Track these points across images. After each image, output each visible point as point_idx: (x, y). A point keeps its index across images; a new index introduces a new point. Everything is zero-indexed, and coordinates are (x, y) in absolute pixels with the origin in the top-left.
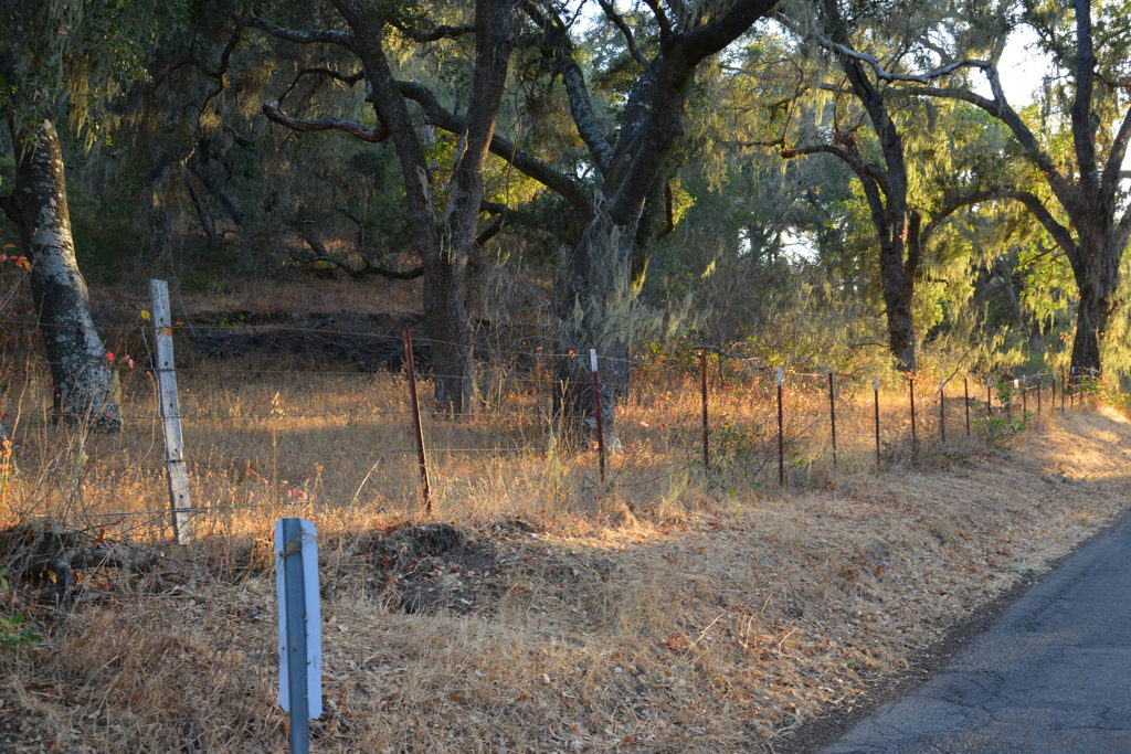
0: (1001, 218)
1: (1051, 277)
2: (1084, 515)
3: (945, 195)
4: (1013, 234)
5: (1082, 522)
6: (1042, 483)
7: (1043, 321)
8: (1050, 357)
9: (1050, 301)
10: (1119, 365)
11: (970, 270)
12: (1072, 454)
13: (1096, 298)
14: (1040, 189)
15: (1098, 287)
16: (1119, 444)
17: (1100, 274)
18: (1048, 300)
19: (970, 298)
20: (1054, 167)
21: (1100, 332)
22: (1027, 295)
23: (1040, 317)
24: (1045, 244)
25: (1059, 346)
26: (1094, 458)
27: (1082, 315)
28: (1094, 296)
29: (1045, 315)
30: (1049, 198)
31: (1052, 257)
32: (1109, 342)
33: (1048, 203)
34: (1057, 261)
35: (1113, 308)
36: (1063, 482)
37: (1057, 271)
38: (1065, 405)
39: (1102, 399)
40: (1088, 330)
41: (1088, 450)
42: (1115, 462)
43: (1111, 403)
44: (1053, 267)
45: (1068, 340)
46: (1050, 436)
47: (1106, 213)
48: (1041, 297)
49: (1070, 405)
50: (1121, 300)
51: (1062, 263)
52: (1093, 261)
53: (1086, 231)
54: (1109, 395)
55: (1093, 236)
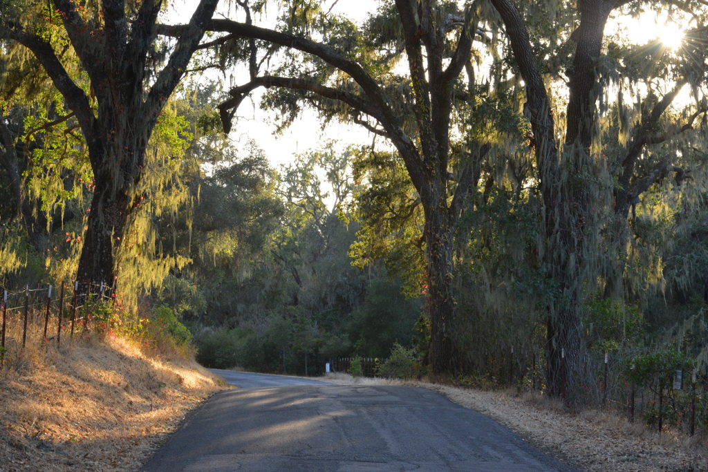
1: (64, 155)
4: (18, 90)
6: (9, 449)
7: (51, 213)
8: (53, 264)
9: (61, 187)
10: (138, 280)
12: (59, 404)
13: (115, 189)
14: (54, 34)
15: (117, 175)
16: (126, 389)
17: (121, 156)
18: (58, 185)
20: (73, 6)
21: (115, 236)
22: (31, 176)
23: (47, 208)
24: (60, 107)
25: (65, 252)
26: (89, 408)
27: (96, 210)
28: (112, 187)
29: (53, 206)
30: (67, 47)
31: (67, 128)
32: (126, 250)
33: (65, 55)
34: (72, 134)
35: (135, 205)
36: (38, 447)
37: (72, 147)
38: (63, 333)
39: (113, 326)
40: (101, 232)
41: (84, 398)
42: (115, 415)
43: (125, 332)
44: (66, 141)
45: (75, 243)
46: (35, 377)
47: (134, 78)
48: (50, 181)
49: (69, 333)
50: (145, 196)
51: (77, 138)
52: (113, 140)
53: (107, 99)
54: (123, 320)
55: (116, 106)
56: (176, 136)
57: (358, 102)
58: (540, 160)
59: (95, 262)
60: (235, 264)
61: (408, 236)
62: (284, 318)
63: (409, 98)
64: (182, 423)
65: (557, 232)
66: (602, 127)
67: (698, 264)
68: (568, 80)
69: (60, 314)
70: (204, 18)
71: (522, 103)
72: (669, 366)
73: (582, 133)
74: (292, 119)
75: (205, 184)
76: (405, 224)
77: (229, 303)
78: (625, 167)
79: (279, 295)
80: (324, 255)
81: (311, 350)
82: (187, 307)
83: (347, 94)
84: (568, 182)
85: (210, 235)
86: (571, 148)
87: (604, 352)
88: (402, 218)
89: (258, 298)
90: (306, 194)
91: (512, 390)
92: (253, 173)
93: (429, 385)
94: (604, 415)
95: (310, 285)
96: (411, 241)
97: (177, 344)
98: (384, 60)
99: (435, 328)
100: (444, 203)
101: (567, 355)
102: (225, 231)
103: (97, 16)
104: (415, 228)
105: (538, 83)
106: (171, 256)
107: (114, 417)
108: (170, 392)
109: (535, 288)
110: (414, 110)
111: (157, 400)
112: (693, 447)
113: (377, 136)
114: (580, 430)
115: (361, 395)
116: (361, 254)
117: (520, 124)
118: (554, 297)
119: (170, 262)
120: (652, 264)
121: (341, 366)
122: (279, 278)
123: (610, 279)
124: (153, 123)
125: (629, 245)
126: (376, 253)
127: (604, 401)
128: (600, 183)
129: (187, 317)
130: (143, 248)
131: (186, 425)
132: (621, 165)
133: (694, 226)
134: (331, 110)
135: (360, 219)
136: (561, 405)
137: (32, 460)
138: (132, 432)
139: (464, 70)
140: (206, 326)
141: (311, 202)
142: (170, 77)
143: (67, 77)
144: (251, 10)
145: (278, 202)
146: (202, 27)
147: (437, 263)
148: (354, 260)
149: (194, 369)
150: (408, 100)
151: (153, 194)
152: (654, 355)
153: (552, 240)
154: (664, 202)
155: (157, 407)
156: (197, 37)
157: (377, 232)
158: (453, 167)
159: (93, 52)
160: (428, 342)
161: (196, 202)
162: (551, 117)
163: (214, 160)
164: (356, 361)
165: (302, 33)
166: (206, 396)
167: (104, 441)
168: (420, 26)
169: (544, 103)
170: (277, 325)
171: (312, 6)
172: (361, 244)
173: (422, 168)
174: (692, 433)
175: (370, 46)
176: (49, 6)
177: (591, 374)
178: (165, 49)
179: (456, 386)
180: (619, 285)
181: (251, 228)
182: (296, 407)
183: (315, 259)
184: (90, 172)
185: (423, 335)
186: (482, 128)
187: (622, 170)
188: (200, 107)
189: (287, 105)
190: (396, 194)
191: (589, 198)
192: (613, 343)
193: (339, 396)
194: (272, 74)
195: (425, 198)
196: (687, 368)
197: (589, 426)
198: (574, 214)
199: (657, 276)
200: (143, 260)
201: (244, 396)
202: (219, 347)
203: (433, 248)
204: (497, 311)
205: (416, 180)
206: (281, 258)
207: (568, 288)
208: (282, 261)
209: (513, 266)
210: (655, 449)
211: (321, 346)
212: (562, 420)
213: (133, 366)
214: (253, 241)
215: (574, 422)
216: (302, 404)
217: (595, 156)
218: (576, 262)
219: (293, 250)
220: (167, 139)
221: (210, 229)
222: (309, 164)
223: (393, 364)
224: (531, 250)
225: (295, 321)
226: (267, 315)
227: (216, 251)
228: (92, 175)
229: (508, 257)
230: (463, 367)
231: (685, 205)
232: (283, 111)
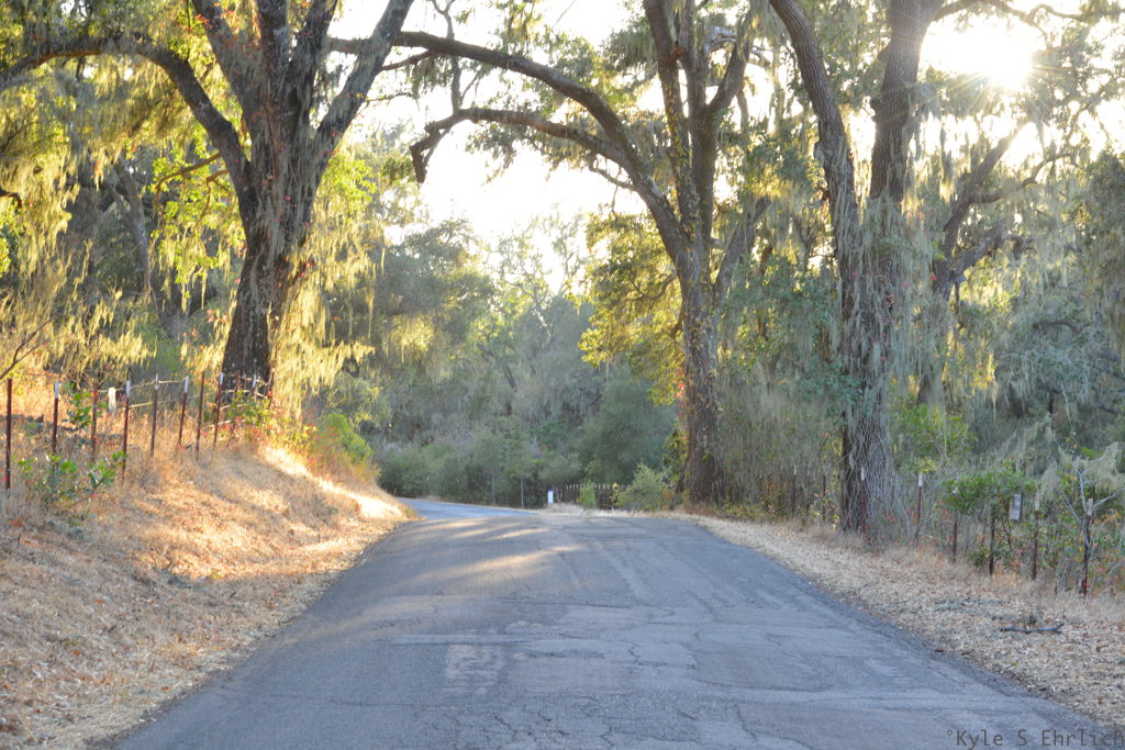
0: (122, 90)
1: (206, 210)
2: (190, 647)
3: (26, 33)
4: (146, 124)
5: (182, 662)
6: (132, 584)
7: (189, 286)
8: (191, 354)
9: (202, 253)
10: (302, 375)
11: (63, 180)
12: (199, 530)
13: (272, 253)
14: (194, 48)
15: (275, 234)
16: (286, 514)
17: (280, 211)
18: (198, 250)
19: (60, 234)
20: (219, 11)
21: (273, 315)
22: (162, 237)
23: (183, 279)
24: (202, 148)
25: (206, 336)
26: (237, 538)
27: (248, 281)
28: (268, 250)
29: (191, 277)
30: (210, 67)
31: (210, 175)
32: (287, 334)
33: (208, 77)
34: (216, 182)
35: (298, 275)
36: (170, 583)
37: (217, 200)
38: (202, 440)
39: (269, 434)
40: (254, 310)
41: (230, 523)
42: (271, 546)
43: (285, 442)
44: (209, 192)
45: (220, 323)
46: (166, 495)
47: (298, 107)
48: (187, 245)
49: (211, 441)
50: (312, 262)
51: (223, 187)
52: (270, 188)
53: (263, 134)
54: (282, 427)
55: (275, 143)
56: (353, 186)
57: (594, 143)
58: (835, 218)
59: (246, 349)
60: (429, 359)
61: (658, 322)
62: (494, 432)
63: (662, 138)
64: (359, 558)
65: (857, 314)
66: (918, 177)
67: (1041, 365)
68: (873, 113)
69: (200, 417)
70: (391, 29)
71: (812, 143)
72: (1004, 489)
73: (891, 183)
74: (506, 166)
75: (391, 254)
76: (654, 307)
77: (422, 412)
78: (947, 233)
79: (488, 402)
80: (547, 349)
81: (528, 475)
82: (367, 417)
83: (580, 131)
84: (873, 248)
85: (396, 320)
86: (876, 202)
87: (917, 474)
88: (651, 298)
89: (459, 406)
90: (523, 269)
91: (796, 523)
92: (453, 240)
93: (685, 516)
94: (917, 555)
95: (528, 390)
96: (662, 330)
97: (353, 462)
98: (629, 90)
99: (692, 443)
100: (707, 278)
101: (869, 477)
102: (417, 316)
103: (250, 25)
104: (668, 311)
105: (834, 117)
106: (346, 343)
107: (270, 549)
108: (343, 522)
109: (827, 388)
110: (668, 153)
111: (326, 530)
112: (1035, 594)
113: (620, 188)
114: (885, 573)
115: (596, 526)
116: (596, 345)
117: (809, 170)
118: (852, 399)
119: (344, 351)
120: (981, 363)
121: (568, 494)
122: (487, 379)
123: (926, 376)
124: (323, 165)
125: (951, 336)
126: (615, 344)
127: (916, 535)
128: (914, 251)
129: (366, 429)
130: (309, 331)
131: (365, 560)
132: (941, 229)
133: (1037, 315)
134: (557, 155)
135: (594, 299)
136: (859, 541)
137: (162, 598)
138: (293, 568)
139: (734, 102)
140: (391, 441)
141: (530, 280)
142: (346, 105)
143: (211, 105)
144: (453, 21)
145: (487, 279)
146: (388, 39)
147: (698, 356)
148: (586, 353)
149: (374, 495)
150: (660, 142)
151: (324, 261)
152: (984, 474)
153: (851, 324)
154: (998, 282)
155: (327, 538)
156: (382, 53)
157: (618, 317)
158: (719, 231)
159: (244, 71)
160: (683, 463)
161: (379, 271)
162: (850, 161)
163: (402, 222)
164: (587, 488)
165: (521, 52)
166: (391, 527)
167: (256, 578)
168: (677, 42)
169: (841, 143)
170: (484, 441)
171: (535, 16)
172: (596, 332)
173: (677, 232)
174: (1034, 576)
175: (610, 69)
176: (187, 11)
177: (899, 501)
178: (340, 69)
179: (720, 518)
180: (937, 387)
181: (450, 312)
182: (511, 541)
183: (534, 355)
184: (240, 233)
185: (676, 453)
186: (759, 175)
188: (386, 152)
189: (500, 148)
190: (643, 267)
191: (899, 271)
192: (929, 461)
193: (566, 527)
194: (481, 106)
195: (682, 270)
196: (1028, 492)
197: (898, 568)
198: (880, 290)
199: (986, 381)
200: (309, 348)
201: (441, 527)
202: (407, 469)
203: (693, 336)
204: (776, 420)
205: (671, 248)
206: (490, 353)
207: (870, 388)
208: (491, 358)
209: (798, 358)
210: (984, 596)
211: (542, 469)
212: (861, 561)
213: (295, 486)
214: (454, 330)
215: (878, 562)
216: (517, 537)
217: (909, 214)
218: (882, 355)
219: (506, 343)
220: (341, 191)
221: (396, 313)
222: (528, 230)
223: (636, 491)
224: (823, 338)
225: (507, 437)
226: (470, 428)
227: (404, 342)
228: (243, 236)
229: (792, 347)
230: (730, 493)
231: (1025, 286)
232: (496, 155)
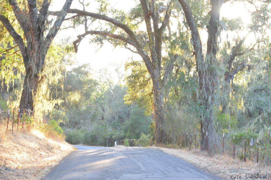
8: (9, 103)
9: (12, 74)
10: (43, 109)
13: (33, 73)
14: (9, 15)
15: (34, 68)
16: (39, 149)
17: (36, 61)
20: (16, 4)
21: (34, 91)
22: (1, 70)
23: (7, 82)
24: (12, 43)
25: (14, 98)
27: (26, 82)
30: (14, 20)
32: (38, 97)
34: (16, 53)
35: (41, 79)
36: (6, 170)
37: (16, 58)
38: (14, 128)
39: (33, 126)
40: (28, 90)
41: (23, 152)
43: (38, 129)
44: (14, 56)
45: (18, 94)
47: (40, 31)
48: (8, 72)
49: (16, 128)
50: (45, 76)
51: (18, 55)
52: (32, 54)
53: (30, 39)
54: (37, 124)
55: (34, 41)
56: (56, 54)
57: (126, 40)
58: (197, 60)
59: (26, 102)
60: (79, 104)
61: (146, 92)
62: (99, 124)
63: (146, 38)
65: (204, 88)
66: (220, 48)
67: (257, 102)
68: (207, 30)
70: (67, 8)
71: (190, 39)
72: (248, 137)
73: (213, 50)
74: (101, 47)
75: (68, 74)
76: (145, 87)
79: (97, 116)
81: (109, 137)
82: (61, 121)
83: (122, 36)
85: (70, 93)
86: (209, 55)
87: (222, 133)
88: (144, 85)
89: (88, 118)
90: (106, 78)
91: (188, 148)
92: (86, 69)
93: (156, 147)
96: (147, 94)
97: (58, 134)
98: (136, 24)
99: (157, 126)
100: (160, 78)
102: (76, 91)
104: (149, 88)
105: (196, 31)
106: (55, 99)
107: (34, 159)
108: (55, 151)
109: (196, 109)
110: (148, 42)
111: (51, 154)
112: (258, 167)
114: (214, 162)
116: (128, 99)
117: (189, 46)
118: (203, 112)
119: (55, 102)
121: (121, 142)
123: (224, 105)
125: (231, 94)
126: (134, 99)
127: (223, 151)
128: (220, 69)
129: (61, 125)
131: (62, 162)
132: (227, 63)
134: (116, 44)
137: (3, 174)
138: (42, 165)
139: (167, 27)
142: (54, 30)
146: (66, 11)
147: (158, 101)
148: (125, 101)
149: (64, 143)
151: (48, 75)
152: (242, 133)
153: (202, 91)
154: (244, 78)
155: (51, 156)
156: (64, 15)
157: (134, 90)
158: (163, 64)
161: (65, 78)
164: (126, 140)
165: (105, 14)
166: (70, 152)
167: (31, 168)
168: (150, 11)
169: (198, 39)
170: (96, 127)
172: (128, 95)
173: (151, 65)
174: (257, 162)
175: (130, 19)
176: (7, 4)
177: (218, 141)
178: (52, 20)
180: (227, 108)
181: (85, 90)
182: (105, 155)
183: (110, 102)
184: (23, 68)
185: (152, 130)
186: (175, 48)
187: (228, 65)
188: (66, 44)
190: (141, 76)
191: (216, 75)
192: (226, 130)
194: (93, 30)
195: (153, 76)
196: (255, 138)
198: (210, 81)
200: (45, 101)
203: (157, 95)
204: (181, 119)
207: (208, 109)
208: (97, 103)
209: (187, 101)
210: (243, 168)
211: (113, 135)
212: (207, 159)
214: (87, 95)
215: (212, 159)
217: (218, 58)
218: (211, 99)
219: (102, 99)
220: (53, 55)
221: (70, 91)
223: (141, 141)
224: (194, 95)
225: (103, 126)
226: (92, 124)
227: (72, 99)
228: (25, 69)
229: (185, 98)
232: (98, 44)
